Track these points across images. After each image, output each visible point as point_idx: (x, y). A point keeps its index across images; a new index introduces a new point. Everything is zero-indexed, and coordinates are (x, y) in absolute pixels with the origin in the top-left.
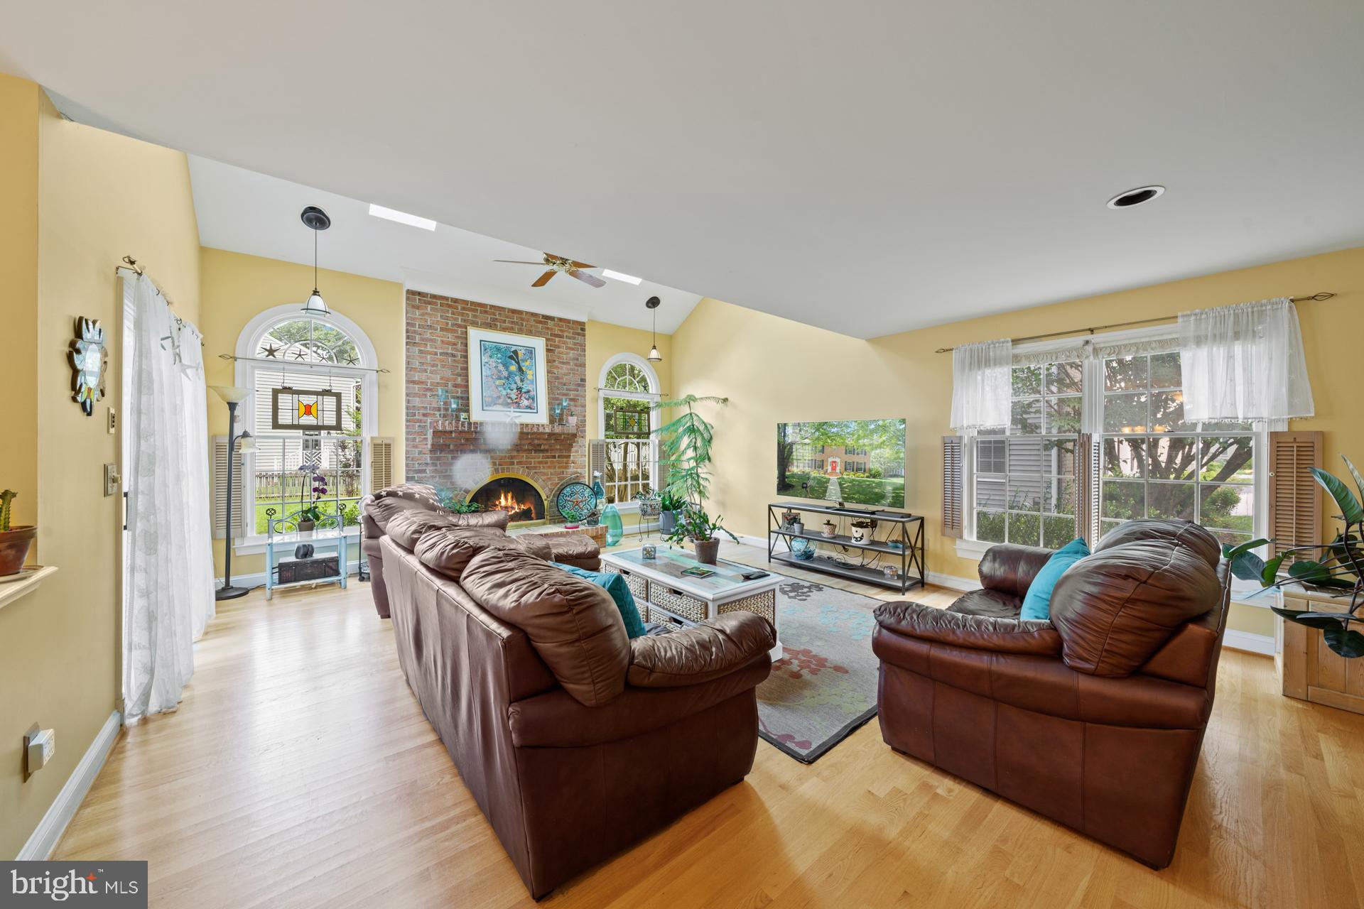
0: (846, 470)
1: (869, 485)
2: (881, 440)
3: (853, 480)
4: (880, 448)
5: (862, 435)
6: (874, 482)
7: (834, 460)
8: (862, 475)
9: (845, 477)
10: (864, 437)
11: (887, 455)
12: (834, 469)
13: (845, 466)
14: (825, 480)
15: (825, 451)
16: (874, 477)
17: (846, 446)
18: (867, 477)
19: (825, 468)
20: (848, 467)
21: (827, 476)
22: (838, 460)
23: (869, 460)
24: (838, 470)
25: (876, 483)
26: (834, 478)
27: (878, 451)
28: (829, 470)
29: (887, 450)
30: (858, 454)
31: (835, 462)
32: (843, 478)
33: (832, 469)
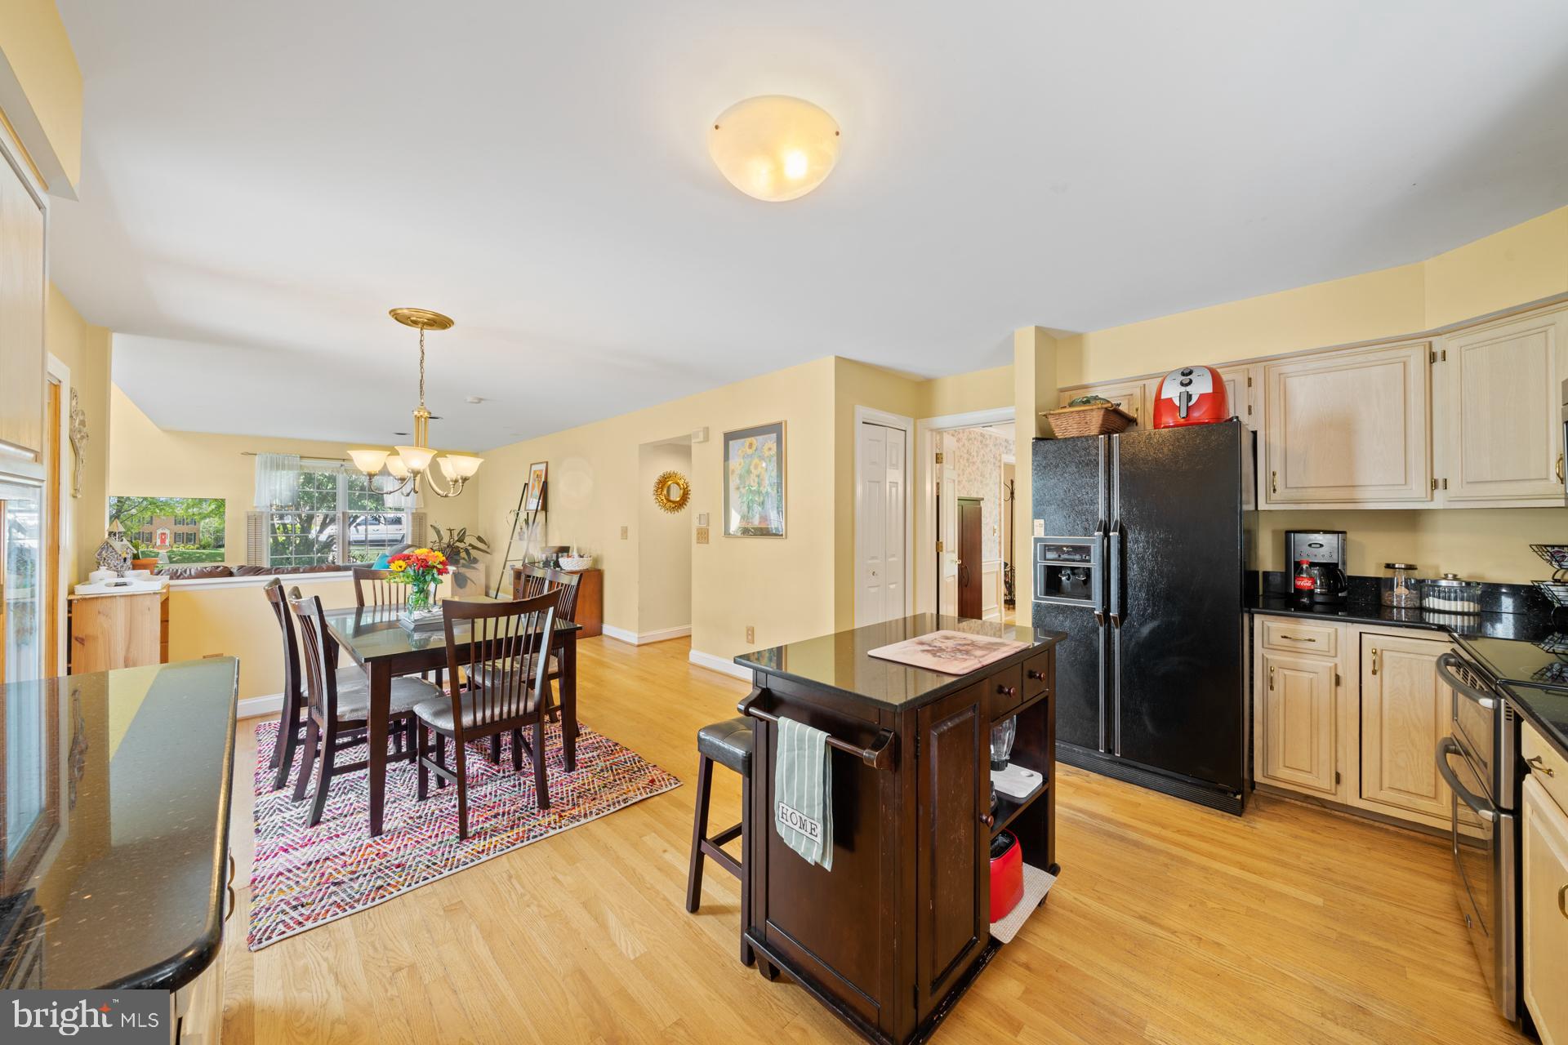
0: (175, 542)
1: (199, 557)
2: (210, 509)
3: (184, 553)
4: (209, 517)
5: (192, 504)
6: (203, 553)
7: (164, 531)
8: (192, 547)
9: (175, 549)
10: (193, 506)
11: (216, 524)
12: (163, 541)
13: (175, 538)
14: (153, 554)
15: (154, 522)
16: (204, 548)
17: (176, 516)
18: (198, 549)
19: (154, 541)
20: (177, 537)
21: (156, 550)
22: (167, 532)
23: (199, 530)
24: (167, 544)
25: (207, 555)
26: (163, 552)
27: (207, 520)
28: (158, 543)
29: (217, 519)
30: (187, 524)
31: (164, 534)
32: (174, 551)
33: (161, 542)
